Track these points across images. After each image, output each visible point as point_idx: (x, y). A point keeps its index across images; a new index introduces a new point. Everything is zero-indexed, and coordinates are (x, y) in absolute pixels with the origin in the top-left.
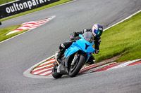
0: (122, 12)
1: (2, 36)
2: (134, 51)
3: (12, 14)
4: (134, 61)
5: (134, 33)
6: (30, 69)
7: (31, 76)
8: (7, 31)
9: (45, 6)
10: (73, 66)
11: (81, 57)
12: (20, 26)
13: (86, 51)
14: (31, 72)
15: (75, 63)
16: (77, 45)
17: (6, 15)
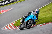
0: (38, 6)
2: (42, 20)
4: (42, 24)
5: (42, 14)
9: (9, 4)
10: (29, 24)
11: (32, 21)
13: (33, 19)
14: (4, 28)
16: (30, 17)
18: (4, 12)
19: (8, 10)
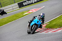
1: (22, 15)
3: (26, 5)
8: (23, 13)
10: (33, 30)
12: (29, 11)
17: (23, 6)
19: (38, 9)
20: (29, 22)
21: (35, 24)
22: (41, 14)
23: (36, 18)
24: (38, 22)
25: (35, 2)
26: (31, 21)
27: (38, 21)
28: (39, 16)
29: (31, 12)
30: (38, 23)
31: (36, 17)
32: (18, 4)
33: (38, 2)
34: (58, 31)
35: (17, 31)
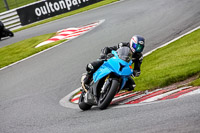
1: (30, 49)
3: (43, 17)
6: (69, 96)
7: (69, 105)
10: (103, 94)
11: (114, 82)
12: (55, 34)
14: (70, 100)
15: (105, 90)
17: (36, 18)
18: (71, 36)
19: (84, 30)
20: (88, 69)
21: (112, 75)
22: (134, 40)
23: (113, 52)
24: (122, 67)
25: (74, 8)
26: (97, 66)
27: (124, 63)
28: (124, 45)
29: (61, 38)
30: (121, 70)
31: (115, 49)
32: (18, 14)
33: (83, 5)
34: (147, 101)
35: (17, 101)
